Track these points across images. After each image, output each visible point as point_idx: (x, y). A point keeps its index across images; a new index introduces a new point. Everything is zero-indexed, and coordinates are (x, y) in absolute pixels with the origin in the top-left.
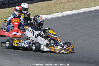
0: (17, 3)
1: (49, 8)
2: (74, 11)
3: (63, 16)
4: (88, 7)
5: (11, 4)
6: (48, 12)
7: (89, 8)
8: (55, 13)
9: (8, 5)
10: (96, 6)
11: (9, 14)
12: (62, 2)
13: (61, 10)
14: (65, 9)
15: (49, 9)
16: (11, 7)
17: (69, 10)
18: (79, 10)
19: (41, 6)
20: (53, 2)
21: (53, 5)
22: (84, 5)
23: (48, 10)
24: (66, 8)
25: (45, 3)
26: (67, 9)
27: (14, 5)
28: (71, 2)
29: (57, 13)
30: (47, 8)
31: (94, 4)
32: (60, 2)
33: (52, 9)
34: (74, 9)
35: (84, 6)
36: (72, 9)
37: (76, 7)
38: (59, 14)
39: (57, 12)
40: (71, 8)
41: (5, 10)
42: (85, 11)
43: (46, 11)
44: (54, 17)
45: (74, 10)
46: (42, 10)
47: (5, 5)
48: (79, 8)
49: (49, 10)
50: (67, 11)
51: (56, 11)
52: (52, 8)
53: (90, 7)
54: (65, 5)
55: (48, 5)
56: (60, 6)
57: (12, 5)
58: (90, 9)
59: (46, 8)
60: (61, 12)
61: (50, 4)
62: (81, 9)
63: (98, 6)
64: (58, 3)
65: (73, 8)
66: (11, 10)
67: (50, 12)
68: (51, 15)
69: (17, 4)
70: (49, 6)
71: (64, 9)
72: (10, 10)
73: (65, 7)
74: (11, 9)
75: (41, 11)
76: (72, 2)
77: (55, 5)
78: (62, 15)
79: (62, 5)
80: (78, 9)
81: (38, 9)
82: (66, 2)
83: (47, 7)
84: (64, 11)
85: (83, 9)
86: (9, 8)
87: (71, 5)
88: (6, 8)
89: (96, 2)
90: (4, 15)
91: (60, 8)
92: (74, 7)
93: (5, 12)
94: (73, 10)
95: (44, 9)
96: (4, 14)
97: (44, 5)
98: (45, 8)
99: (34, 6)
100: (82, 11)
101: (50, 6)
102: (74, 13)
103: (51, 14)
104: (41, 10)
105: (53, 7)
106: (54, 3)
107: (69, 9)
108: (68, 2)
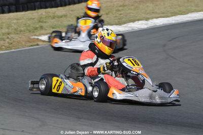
1: (122, 10)
2: (174, 17)
3: (150, 29)
6: (119, 19)
8: (134, 21)
9: (38, 3)
11: (40, 22)
13: (148, 16)
14: (156, 13)
16: (46, 7)
17: (163, 15)
18: (185, 16)
19: (107, 7)
21: (132, 6)
22: (197, 5)
23: (121, 14)
24: (159, 12)
26: (159, 14)
27: (53, 3)
29: (136, 22)
33: (130, 13)
34: (173, 14)
35: (196, 8)
36: (170, 14)
37: (179, 9)
38: (142, 24)
39: (138, 20)
40: (168, 11)
41: (33, 13)
42: (196, 17)
43: (116, 17)
44: (130, 29)
45: (175, 15)
46: (109, 16)
47: (33, 4)
48: (184, 12)
49: (122, 15)
50: (160, 19)
51: (136, 17)
52: (129, 11)
54: (157, 6)
55: (121, 4)
56: (148, 6)
57: (48, 4)
59: (118, 10)
60: (147, 19)
61: (126, 3)
62: (188, 13)
65: (173, 11)
66: (44, 14)
67: (124, 20)
68: (125, 25)
70: (124, 6)
71: (153, 13)
72: (42, 14)
73: (156, 11)
74: (46, 13)
75: (106, 16)
77: (136, 4)
78: (148, 26)
79: (151, 5)
80: (181, 14)
83: (120, 8)
84: (152, 18)
85: (193, 13)
86: (42, 10)
87: (170, 6)
88: (35, 10)
90: (27, 25)
91: (146, 11)
92: (175, 10)
93: (31, 19)
94: (172, 16)
95: (112, 13)
96: (29, 22)
97: (114, 5)
98: (115, 11)
100: (190, 17)
101: (126, 8)
102: (173, 22)
103: (125, 23)
104: (107, 14)
105: (131, 10)
107: (163, 13)
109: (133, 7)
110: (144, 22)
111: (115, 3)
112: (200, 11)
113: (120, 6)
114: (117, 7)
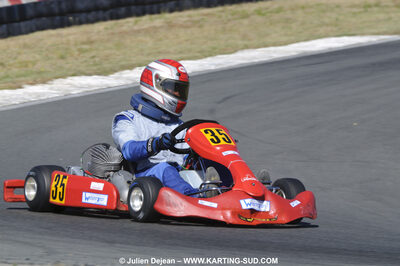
1: (91, 49)
2: (209, 59)
4: (266, 46)
7: (272, 49)
10: (297, 42)
12: (146, 26)
15: (93, 53)
17: (184, 56)
18: (231, 56)
20: (106, 29)
22: (244, 37)
23: (93, 57)
24: (171, 50)
25: (69, 34)
28: (182, 26)
29: (137, 70)
30: (86, 51)
31: (286, 35)
32: (136, 28)
35: (246, 42)
36: (198, 54)
42: (255, 58)
45: (211, 56)
48: (225, 50)
49: (97, 59)
53: (275, 45)
54: (160, 40)
55: (84, 38)
58: (275, 52)
61: (94, 38)
62: (235, 51)
64: (126, 33)
68: (116, 75)
76: (187, 27)
79: (148, 38)
81: (47, 56)
82: (161, 27)
87: (187, 41)
89: (294, 25)
91: (142, 50)
92: (204, 47)
94: (206, 57)
95: (72, 56)
98: (77, 53)
99: (25, 46)
100: (243, 59)
102: (213, 68)
103: (116, 72)
104: (62, 57)
106: (113, 34)
107: (181, 52)
108: (170, 26)
111: (71, 38)
112: (258, 47)
113: (83, 43)
114: (76, 45)
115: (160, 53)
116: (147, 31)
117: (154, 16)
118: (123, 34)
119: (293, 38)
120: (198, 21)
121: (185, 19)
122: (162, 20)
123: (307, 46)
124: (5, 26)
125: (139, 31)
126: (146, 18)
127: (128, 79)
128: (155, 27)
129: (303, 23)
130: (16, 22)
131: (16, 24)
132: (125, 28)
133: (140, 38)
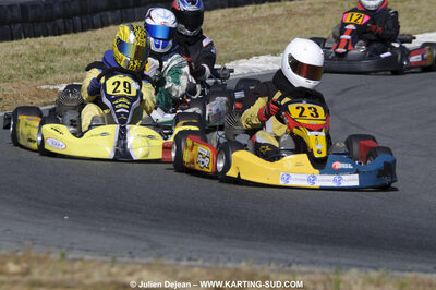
0: (59, 17)
5: (32, 22)
9: (19, 25)
12: (265, 15)
13: (270, 47)
16: (36, 35)
20: (223, 16)
21: (225, 28)
28: (301, 15)
31: (410, 25)
32: (255, 16)
33: (227, 43)
47: (7, 27)
54: (280, 29)
56: (260, 29)
57: (39, 28)
63: (430, 31)
64: (244, 21)
69: (60, 21)
73: (282, 37)
76: (308, 16)
79: (267, 27)
82: (281, 15)
87: (307, 29)
89: (419, 16)
91: (260, 39)
105: (226, 36)
106: (230, 22)
108: (290, 14)
109: (227, 33)
110: (269, 58)
115: (278, 42)
116: (266, 19)
117: (274, 4)
118: (241, 22)
119: (416, 28)
120: (320, 10)
121: (306, 7)
122: (282, 8)
123: (431, 38)
124: (118, 11)
125: (258, 19)
126: (265, 6)
127: (244, 68)
128: (274, 15)
129: (428, 14)
130: (129, 7)
131: (130, 10)
132: (242, 16)
133: (258, 26)
